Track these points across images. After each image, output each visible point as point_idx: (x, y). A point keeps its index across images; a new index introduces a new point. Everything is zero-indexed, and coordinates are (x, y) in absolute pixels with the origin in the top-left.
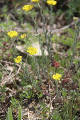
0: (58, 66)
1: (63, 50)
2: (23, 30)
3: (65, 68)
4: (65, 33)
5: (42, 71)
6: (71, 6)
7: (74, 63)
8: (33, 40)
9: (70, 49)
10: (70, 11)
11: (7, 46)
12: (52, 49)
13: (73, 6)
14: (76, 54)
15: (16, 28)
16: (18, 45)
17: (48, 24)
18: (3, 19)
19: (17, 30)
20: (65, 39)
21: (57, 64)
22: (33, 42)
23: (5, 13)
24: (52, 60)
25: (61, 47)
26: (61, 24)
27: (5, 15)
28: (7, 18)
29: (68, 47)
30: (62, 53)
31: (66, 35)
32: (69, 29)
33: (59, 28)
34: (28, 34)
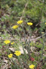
0: (33, 60)
1: (36, 51)
2: (14, 39)
3: (38, 61)
4: (38, 41)
5: (24, 63)
6: (42, 25)
7: (43, 58)
8: (20, 44)
9: (41, 50)
10: (41, 28)
11: (5, 48)
12: (31, 50)
13: (43, 26)
14: (44, 53)
15: (10, 38)
16: (11, 48)
17: (28, 36)
18: (3, 32)
19: (10, 39)
20: (38, 44)
21: (33, 59)
22: (20, 46)
23: (4, 29)
24: (30, 56)
25: (36, 49)
26: (36, 36)
27: (4, 30)
28: (6, 32)
29: (40, 49)
30: (36, 53)
31: (39, 42)
32: (40, 39)
33: (35, 38)
34: (17, 41)
